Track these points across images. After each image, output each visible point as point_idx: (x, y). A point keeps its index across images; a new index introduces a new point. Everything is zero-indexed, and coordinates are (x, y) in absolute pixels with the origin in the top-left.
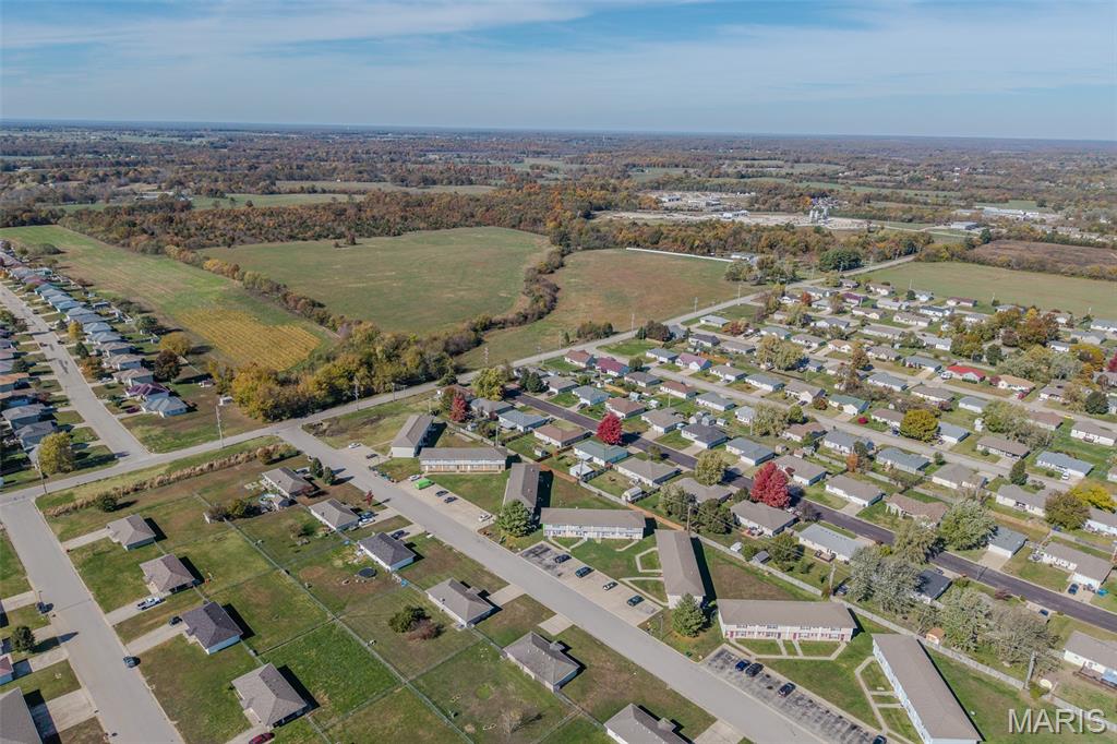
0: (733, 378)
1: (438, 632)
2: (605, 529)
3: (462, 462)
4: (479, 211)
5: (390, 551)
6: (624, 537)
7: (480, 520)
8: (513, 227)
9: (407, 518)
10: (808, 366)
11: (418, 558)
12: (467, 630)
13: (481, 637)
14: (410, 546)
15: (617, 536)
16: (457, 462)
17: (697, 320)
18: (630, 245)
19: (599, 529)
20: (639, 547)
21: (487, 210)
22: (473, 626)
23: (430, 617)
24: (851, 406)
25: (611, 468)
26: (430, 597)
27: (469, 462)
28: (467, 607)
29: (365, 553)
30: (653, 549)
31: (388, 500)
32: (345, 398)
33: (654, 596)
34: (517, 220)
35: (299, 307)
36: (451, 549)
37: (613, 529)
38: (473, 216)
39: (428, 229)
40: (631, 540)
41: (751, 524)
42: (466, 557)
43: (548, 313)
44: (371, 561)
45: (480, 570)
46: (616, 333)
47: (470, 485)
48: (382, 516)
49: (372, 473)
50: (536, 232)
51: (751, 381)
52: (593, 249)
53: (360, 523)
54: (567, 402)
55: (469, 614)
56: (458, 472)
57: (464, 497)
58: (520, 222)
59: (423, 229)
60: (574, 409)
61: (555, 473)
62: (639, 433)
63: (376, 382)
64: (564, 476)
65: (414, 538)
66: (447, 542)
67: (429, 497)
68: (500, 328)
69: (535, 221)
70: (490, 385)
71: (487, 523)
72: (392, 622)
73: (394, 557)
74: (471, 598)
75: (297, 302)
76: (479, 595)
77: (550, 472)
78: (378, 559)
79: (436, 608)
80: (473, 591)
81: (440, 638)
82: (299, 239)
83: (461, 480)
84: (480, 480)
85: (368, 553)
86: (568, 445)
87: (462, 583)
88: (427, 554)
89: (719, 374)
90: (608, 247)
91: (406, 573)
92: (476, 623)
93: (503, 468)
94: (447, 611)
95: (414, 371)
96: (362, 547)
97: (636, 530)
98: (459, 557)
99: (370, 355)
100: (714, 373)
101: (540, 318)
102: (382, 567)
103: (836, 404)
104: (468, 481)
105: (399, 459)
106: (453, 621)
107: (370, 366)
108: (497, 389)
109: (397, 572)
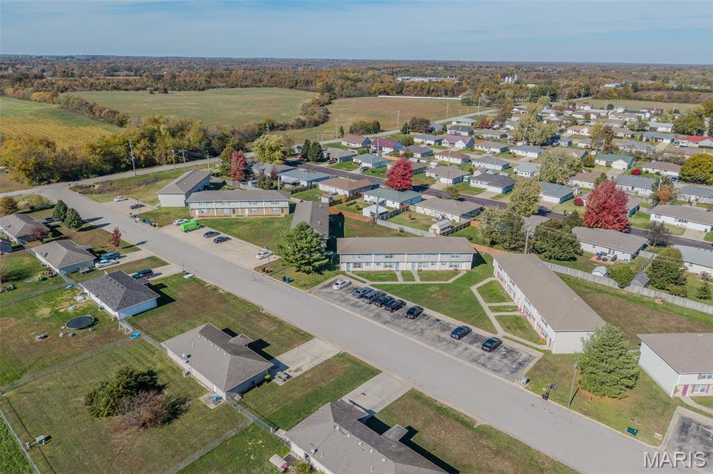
0: (498, 151)
1: (174, 411)
2: (423, 258)
3: (238, 205)
4: (266, 79)
5: (119, 291)
6: (446, 267)
7: (258, 257)
8: (292, 87)
9: (163, 259)
10: (559, 141)
11: (164, 300)
12: (227, 406)
13: (251, 418)
14: (157, 288)
15: (438, 267)
16: (233, 205)
17: (450, 123)
18: (380, 94)
19: (415, 258)
20: (469, 279)
21: (271, 77)
22: (238, 397)
23: (163, 387)
24: (621, 162)
25: (407, 209)
26: (170, 354)
27: (247, 205)
28: (227, 365)
29: (88, 297)
30: (490, 279)
31: (143, 243)
32: (123, 166)
33: (521, 336)
34: (295, 82)
35: (102, 115)
36: (216, 289)
37: (432, 258)
38: (261, 81)
39: (226, 87)
40: (456, 272)
41: (599, 249)
42: (235, 298)
43: (322, 123)
44: (94, 307)
45: (254, 312)
46: (383, 131)
47: (248, 227)
48: (131, 257)
49: (132, 220)
50: (309, 91)
51: (515, 151)
52: (352, 97)
53: (97, 265)
54: (348, 168)
55: (229, 380)
56: (234, 216)
57: (238, 236)
58: (297, 84)
59: (223, 87)
60: (357, 172)
61: (346, 214)
62: (427, 185)
63: (158, 153)
64: (356, 217)
65: (166, 279)
66: (210, 282)
67: (197, 239)
68: (281, 130)
69: (308, 83)
70: (272, 150)
71: (266, 261)
72: (91, 398)
73: (124, 299)
74: (235, 352)
75: (101, 111)
76: (250, 346)
77: (340, 214)
78: (103, 305)
79: (177, 370)
80: (240, 341)
81: (176, 423)
82: (122, 89)
83: (237, 223)
84: (260, 223)
85: (93, 297)
86: (356, 194)
87: (225, 330)
88: (180, 295)
89: (484, 149)
90: (364, 96)
91: (143, 321)
92: (242, 394)
93: (287, 212)
94: (196, 374)
95: (197, 145)
96: (86, 291)
97: (463, 257)
98: (226, 298)
99: (155, 131)
100: (479, 148)
101: (316, 125)
102: (108, 315)
103: (603, 163)
104: (246, 223)
105: (167, 208)
106: (203, 390)
107: (152, 140)
108: (278, 154)
109: (129, 321)
